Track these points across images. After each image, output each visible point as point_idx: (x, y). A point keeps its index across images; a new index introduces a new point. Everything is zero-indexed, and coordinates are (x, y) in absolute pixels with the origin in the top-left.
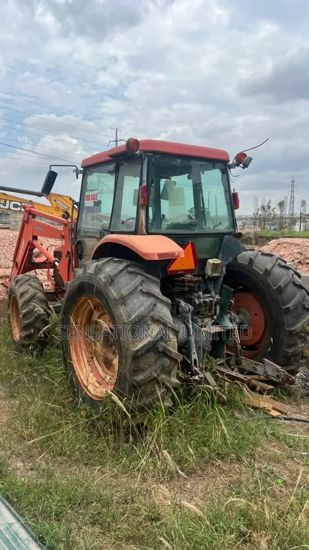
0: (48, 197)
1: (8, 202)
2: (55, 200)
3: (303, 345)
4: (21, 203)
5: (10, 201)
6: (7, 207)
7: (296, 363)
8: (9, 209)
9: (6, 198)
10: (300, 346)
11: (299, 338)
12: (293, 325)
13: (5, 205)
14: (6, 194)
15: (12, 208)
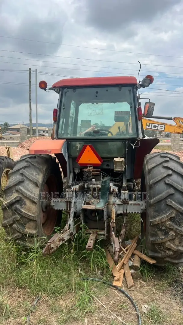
0: (175, 120)
1: (151, 124)
2: (179, 122)
3: (164, 237)
4: (158, 124)
5: (152, 124)
6: (150, 128)
7: (162, 252)
8: (151, 128)
9: (150, 122)
10: (161, 237)
11: (159, 230)
12: (155, 217)
13: (149, 126)
14: (150, 120)
15: (153, 128)
